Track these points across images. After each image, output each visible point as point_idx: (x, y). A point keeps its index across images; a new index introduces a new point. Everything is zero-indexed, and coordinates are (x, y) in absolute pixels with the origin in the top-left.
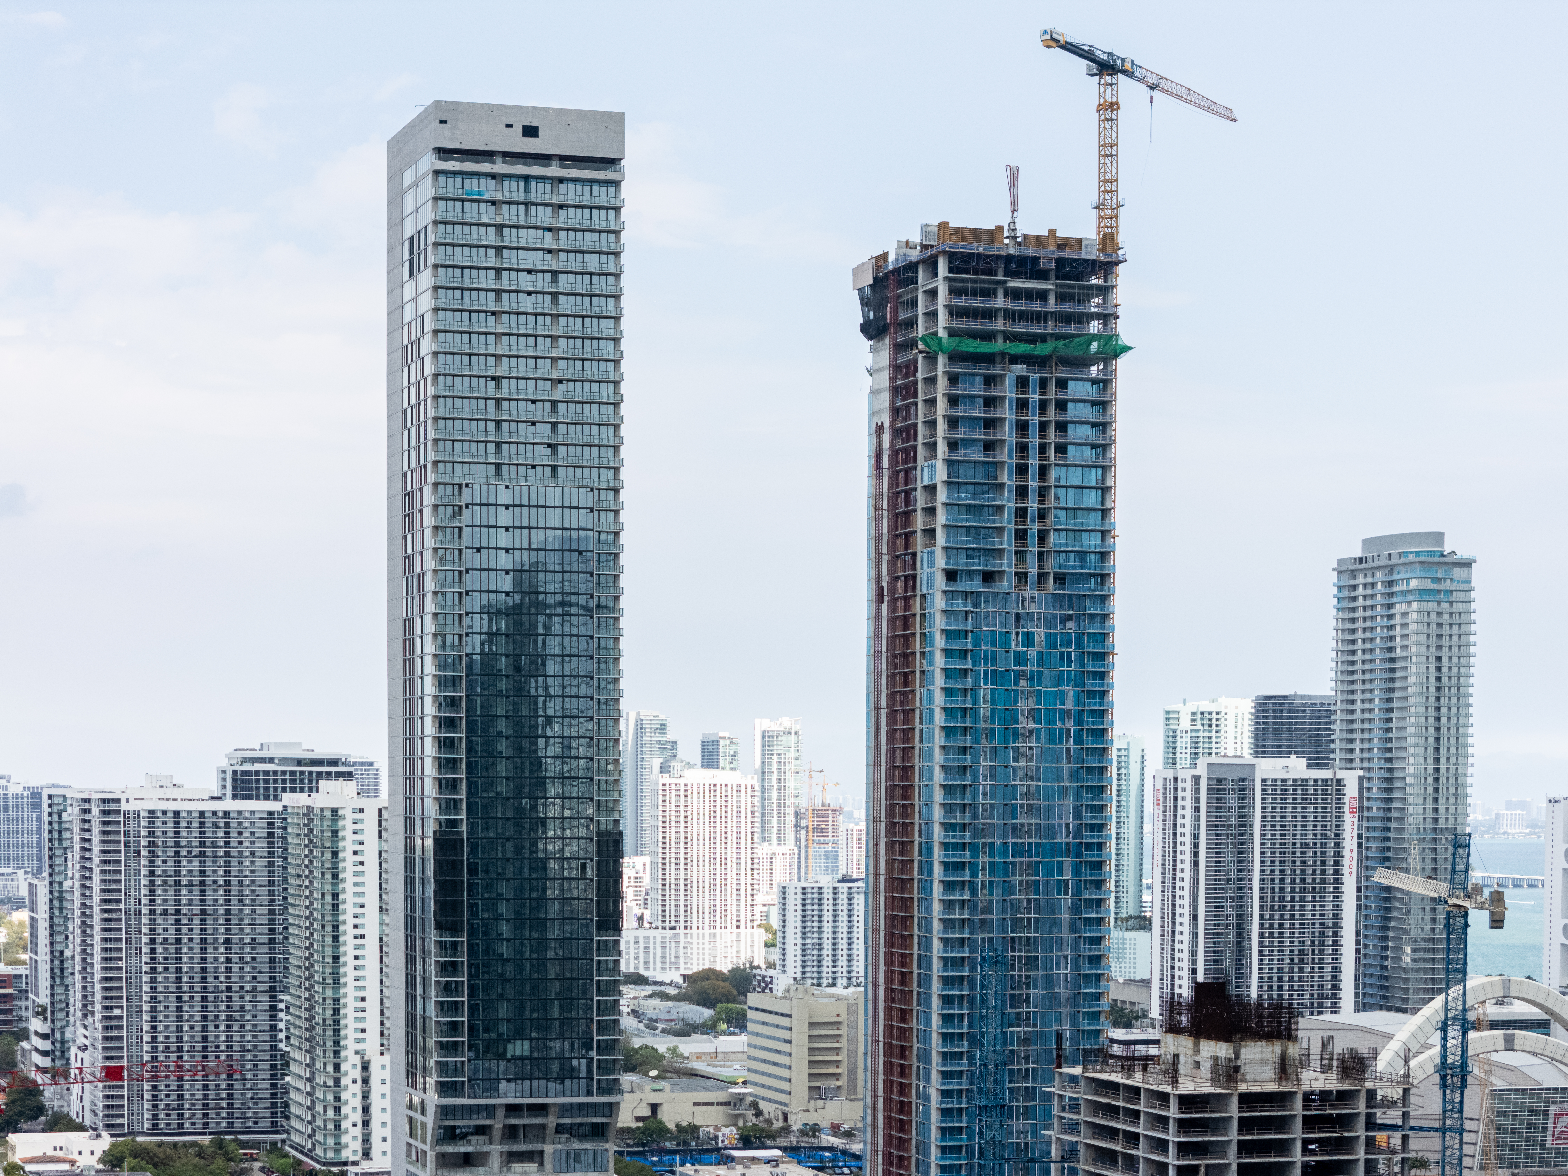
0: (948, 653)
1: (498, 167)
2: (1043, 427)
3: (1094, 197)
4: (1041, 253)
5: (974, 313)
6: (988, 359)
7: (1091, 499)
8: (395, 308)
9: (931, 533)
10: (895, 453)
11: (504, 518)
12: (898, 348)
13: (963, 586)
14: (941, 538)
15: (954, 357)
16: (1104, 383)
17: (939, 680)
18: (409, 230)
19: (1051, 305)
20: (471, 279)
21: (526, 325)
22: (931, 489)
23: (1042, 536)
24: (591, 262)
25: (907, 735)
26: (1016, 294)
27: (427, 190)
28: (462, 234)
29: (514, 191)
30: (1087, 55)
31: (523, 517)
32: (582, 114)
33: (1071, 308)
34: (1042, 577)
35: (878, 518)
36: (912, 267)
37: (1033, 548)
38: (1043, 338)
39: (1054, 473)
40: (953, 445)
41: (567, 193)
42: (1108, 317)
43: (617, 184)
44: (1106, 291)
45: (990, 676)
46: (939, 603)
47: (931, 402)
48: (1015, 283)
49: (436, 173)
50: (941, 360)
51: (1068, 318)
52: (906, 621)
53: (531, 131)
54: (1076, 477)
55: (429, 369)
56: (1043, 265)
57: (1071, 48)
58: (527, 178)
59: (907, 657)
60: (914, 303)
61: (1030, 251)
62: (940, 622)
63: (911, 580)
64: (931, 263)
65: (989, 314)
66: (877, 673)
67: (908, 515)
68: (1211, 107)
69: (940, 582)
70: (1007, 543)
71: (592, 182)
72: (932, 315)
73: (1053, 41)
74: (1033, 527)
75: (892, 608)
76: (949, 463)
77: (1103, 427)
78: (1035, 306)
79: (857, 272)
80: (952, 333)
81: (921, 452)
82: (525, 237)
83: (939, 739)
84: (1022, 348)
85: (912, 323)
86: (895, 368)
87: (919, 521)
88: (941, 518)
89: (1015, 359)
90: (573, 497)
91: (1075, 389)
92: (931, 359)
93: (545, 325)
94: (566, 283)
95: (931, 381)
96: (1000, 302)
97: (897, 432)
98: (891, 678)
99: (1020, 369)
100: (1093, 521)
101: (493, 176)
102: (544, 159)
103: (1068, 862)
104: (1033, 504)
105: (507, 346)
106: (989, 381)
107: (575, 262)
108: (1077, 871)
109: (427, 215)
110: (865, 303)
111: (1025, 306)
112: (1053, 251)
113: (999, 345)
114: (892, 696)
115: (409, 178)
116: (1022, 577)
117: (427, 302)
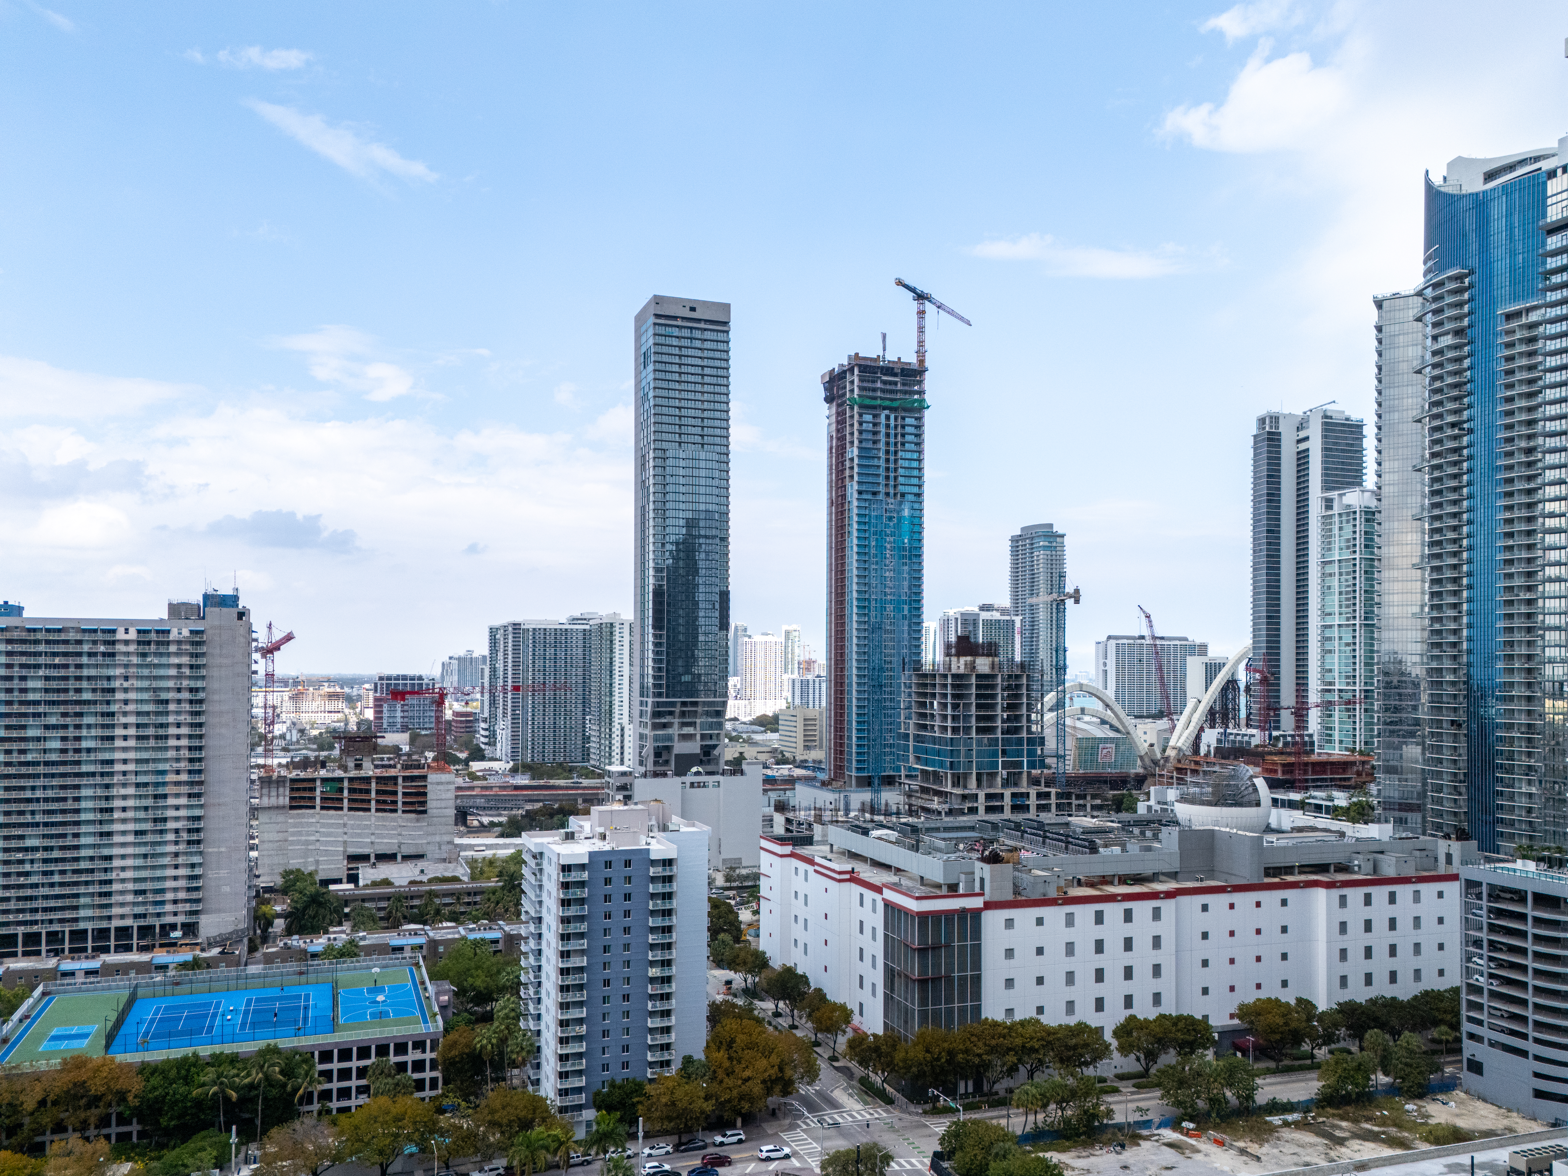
0: (859, 523)
1: (679, 323)
2: (896, 435)
3: (915, 348)
4: (895, 366)
5: (869, 389)
6: (874, 407)
7: (915, 464)
8: (638, 383)
9: (852, 477)
10: (837, 447)
11: (682, 463)
12: (839, 406)
13: (865, 496)
14: (856, 478)
15: (861, 406)
16: (919, 419)
17: (855, 534)
18: (643, 349)
19: (899, 387)
20: (669, 368)
21: (691, 387)
22: (852, 460)
23: (896, 478)
24: (717, 363)
25: (843, 557)
26: (885, 382)
27: (651, 332)
28: (665, 349)
29: (686, 333)
30: (912, 290)
31: (690, 463)
32: (714, 303)
33: (907, 388)
34: (895, 495)
35: (831, 474)
36: (844, 372)
37: (892, 483)
38: (896, 400)
39: (900, 454)
40: (860, 442)
41: (708, 335)
42: (921, 392)
43: (727, 332)
44: (920, 382)
45: (875, 533)
46: (855, 503)
47: (852, 425)
48: (885, 378)
49: (655, 324)
50: (856, 408)
51: (906, 392)
52: (842, 513)
53: (693, 309)
54: (909, 455)
55: (652, 403)
56: (896, 371)
57: (907, 287)
58: (691, 328)
59: (843, 527)
60: (845, 388)
61: (891, 365)
62: (855, 511)
63: (844, 496)
64: (851, 370)
65: (874, 390)
66: (831, 536)
67: (843, 470)
68: (961, 319)
69: (856, 495)
70: (882, 480)
71: (718, 331)
72: (852, 391)
73: (900, 283)
74: (892, 475)
75: (837, 508)
76: (859, 448)
77: (918, 436)
78: (893, 387)
79: (823, 377)
80: (859, 396)
81: (848, 445)
82: (690, 352)
83: (855, 557)
84: (887, 403)
85: (844, 394)
86: (838, 414)
87: (847, 473)
88: (856, 470)
89: (885, 408)
90: (710, 456)
91: (908, 421)
92: (852, 408)
93: (699, 388)
94: (707, 371)
95: (852, 417)
96: (879, 385)
97: (838, 439)
98: (836, 535)
99: (887, 412)
100: (915, 473)
101: (678, 327)
102: (699, 321)
103: (906, 607)
104: (892, 466)
105: (684, 395)
106: (875, 416)
107: (711, 363)
108: (910, 611)
109: (651, 341)
110: (826, 389)
111: (888, 387)
112: (900, 366)
113: (879, 402)
114: (837, 542)
115: (643, 329)
116: (887, 494)
117: (651, 376)
